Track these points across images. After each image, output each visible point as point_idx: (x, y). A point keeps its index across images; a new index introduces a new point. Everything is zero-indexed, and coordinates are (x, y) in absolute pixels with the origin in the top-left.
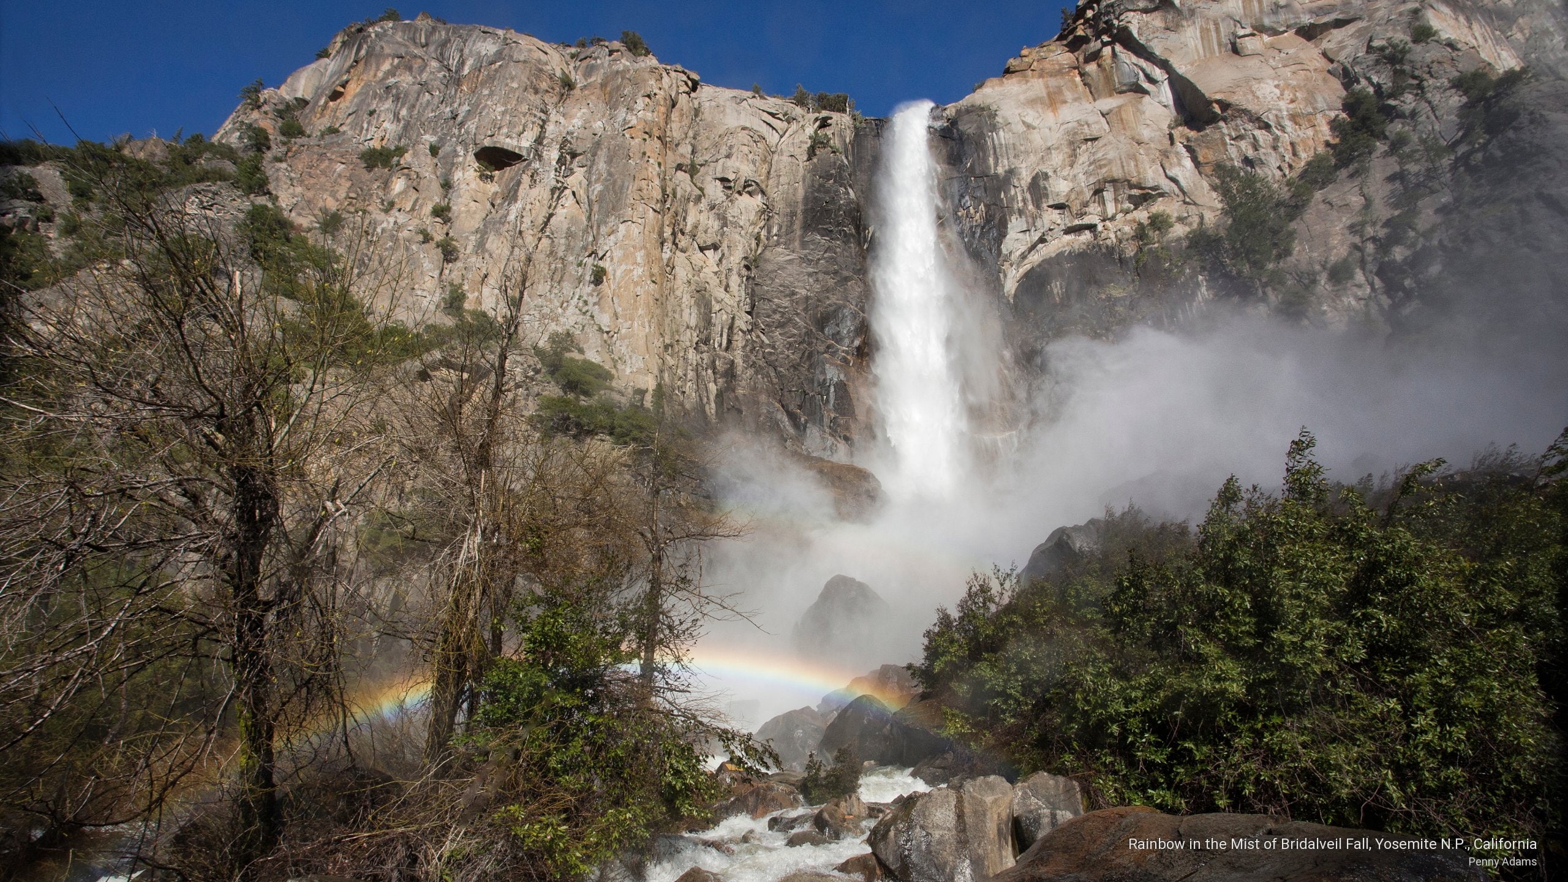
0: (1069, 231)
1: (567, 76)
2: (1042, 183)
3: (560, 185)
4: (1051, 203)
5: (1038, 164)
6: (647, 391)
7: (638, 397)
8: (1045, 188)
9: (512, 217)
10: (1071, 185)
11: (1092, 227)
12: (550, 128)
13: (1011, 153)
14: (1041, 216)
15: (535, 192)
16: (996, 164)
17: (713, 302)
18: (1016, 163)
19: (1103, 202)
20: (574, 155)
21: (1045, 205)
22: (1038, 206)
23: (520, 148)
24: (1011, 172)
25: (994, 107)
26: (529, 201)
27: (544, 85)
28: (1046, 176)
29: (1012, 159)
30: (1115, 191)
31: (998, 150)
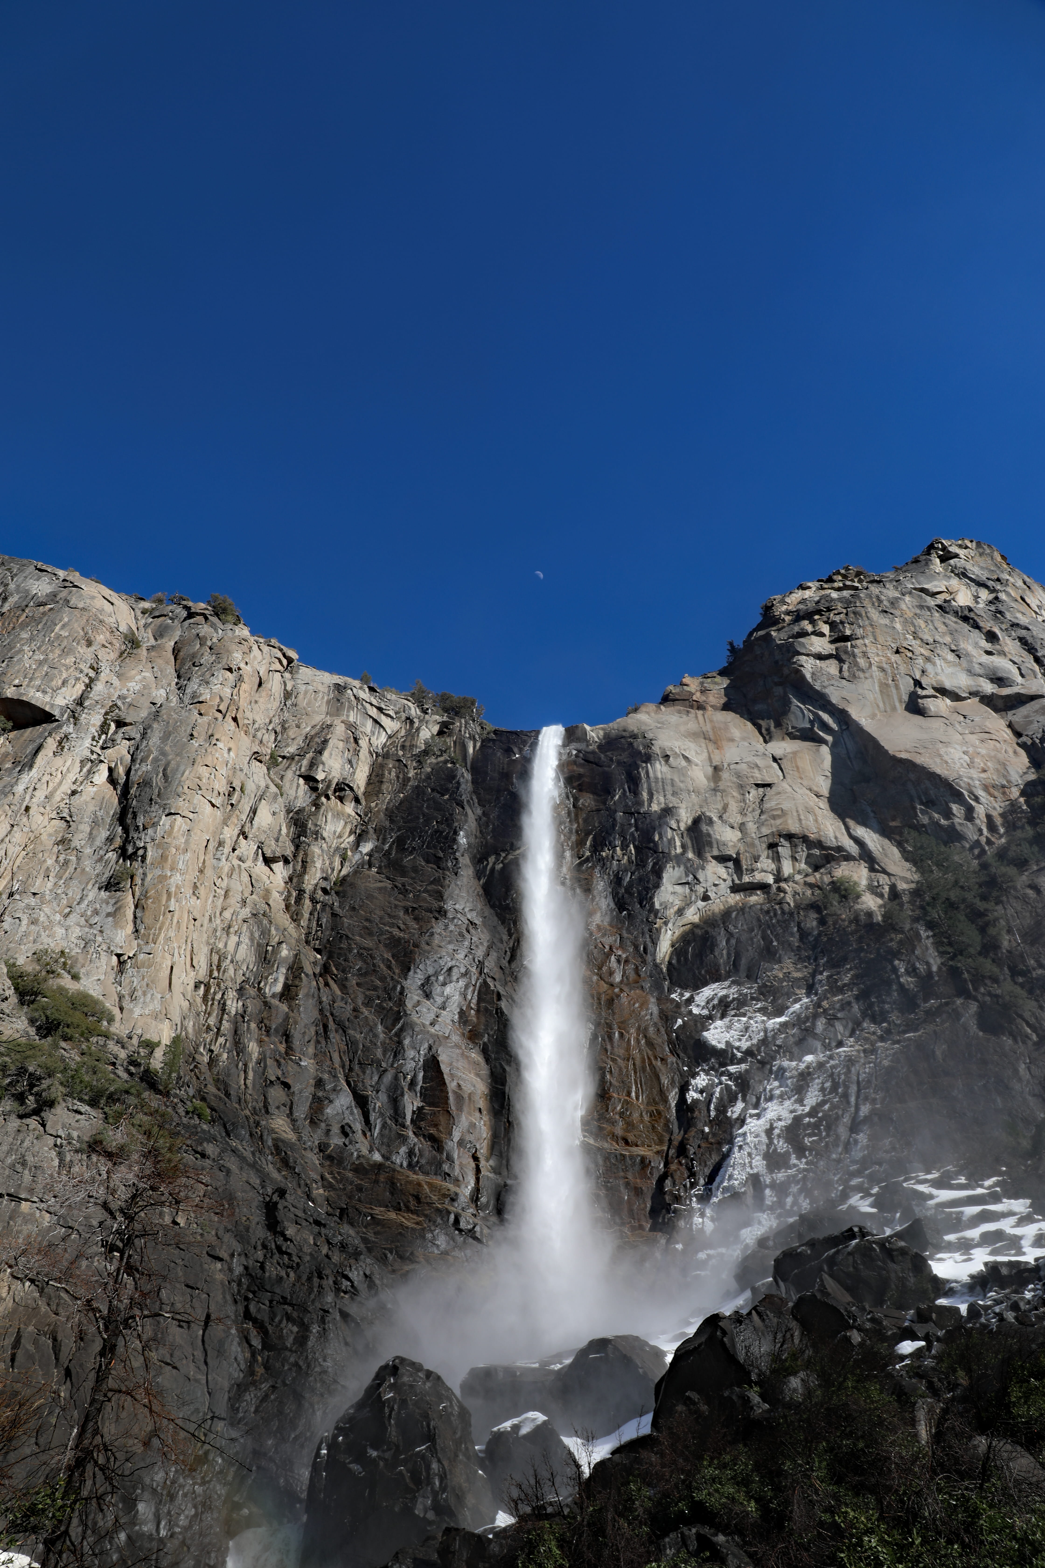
0: (735, 889)
1: (133, 634)
2: (704, 828)
3: (95, 756)
4: (716, 853)
5: (701, 806)
6: (158, 1044)
7: (143, 1052)
8: (709, 835)
9: (20, 788)
10: (740, 835)
11: (764, 887)
12: (99, 687)
13: (669, 788)
14: (703, 868)
15: (59, 761)
16: (651, 800)
17: (273, 932)
18: (673, 801)
19: (777, 858)
20: (120, 724)
21: (708, 856)
22: (700, 854)
23: (52, 705)
24: (668, 811)
25: (650, 735)
26: (48, 770)
27: (101, 638)
28: (710, 822)
29: (669, 796)
30: (792, 848)
31: (653, 784)
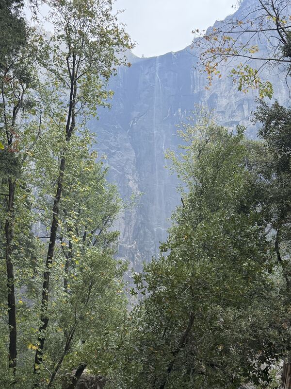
2: (214, 100)
4: (218, 110)
5: (214, 89)
8: (216, 103)
10: (228, 101)
13: (202, 82)
16: (194, 89)
19: (242, 110)
21: (214, 112)
22: (211, 111)
24: (201, 93)
28: (217, 97)
29: (202, 86)
30: (249, 105)
31: (195, 81)
